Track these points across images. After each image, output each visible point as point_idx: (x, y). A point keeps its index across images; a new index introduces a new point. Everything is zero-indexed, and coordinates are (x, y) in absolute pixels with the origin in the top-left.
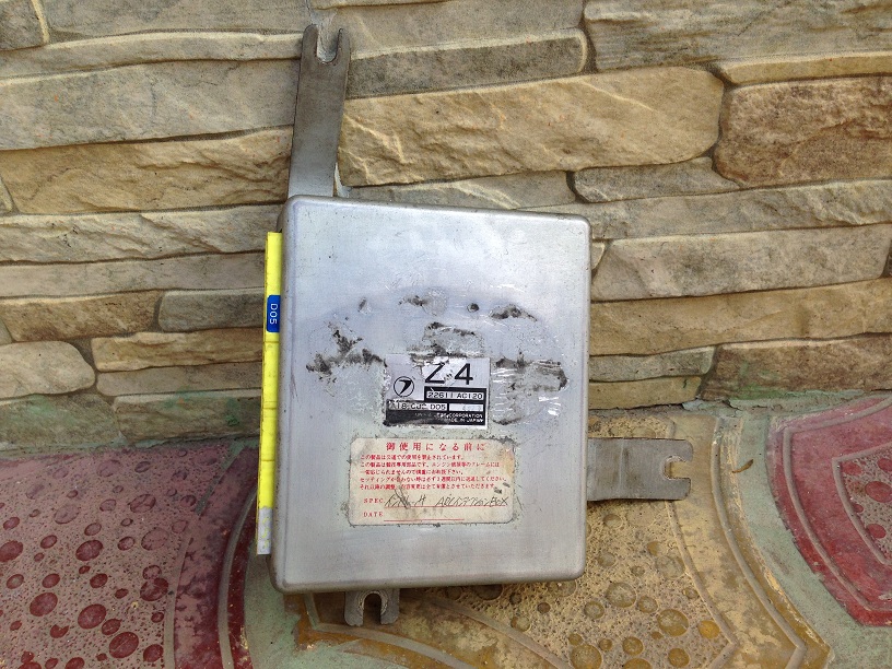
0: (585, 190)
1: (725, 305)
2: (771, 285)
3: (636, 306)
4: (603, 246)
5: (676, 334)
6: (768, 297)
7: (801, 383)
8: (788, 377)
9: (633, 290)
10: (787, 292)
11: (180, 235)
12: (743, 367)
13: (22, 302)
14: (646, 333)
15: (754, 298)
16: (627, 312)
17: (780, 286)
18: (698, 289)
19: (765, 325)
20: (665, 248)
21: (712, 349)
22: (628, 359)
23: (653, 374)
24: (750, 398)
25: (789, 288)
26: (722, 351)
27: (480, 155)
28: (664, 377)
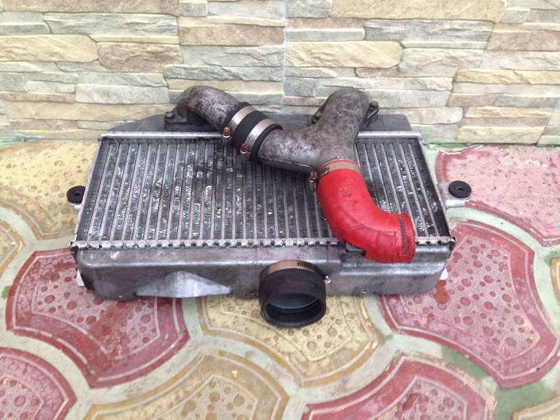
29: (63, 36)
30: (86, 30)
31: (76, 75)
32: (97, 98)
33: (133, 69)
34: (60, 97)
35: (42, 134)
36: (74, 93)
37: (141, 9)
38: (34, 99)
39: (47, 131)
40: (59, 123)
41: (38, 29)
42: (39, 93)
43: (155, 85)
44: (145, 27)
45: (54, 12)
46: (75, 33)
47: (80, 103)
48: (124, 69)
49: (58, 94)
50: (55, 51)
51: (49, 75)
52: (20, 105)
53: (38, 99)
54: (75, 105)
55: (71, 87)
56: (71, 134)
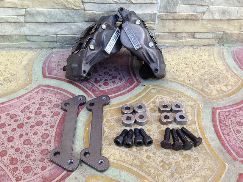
1: (227, 22)
2: (237, 18)
3: (211, 21)
4: (207, 7)
5: (217, 28)
6: (235, 21)
7: (238, 41)
8: (236, 40)
9: (211, 18)
10: (239, 20)
12: (228, 36)
13: (90, 12)
14: (211, 28)
15: (233, 21)
16: (209, 23)
17: (238, 19)
18: (223, 18)
19: (233, 28)
20: (219, 8)
21: (223, 32)
22: (206, 33)
23: (210, 37)
24: (228, 44)
25: (240, 20)
26: (225, 33)
28: (212, 38)
32: (217, 16)
34: (194, 16)
36: (204, 13)
38: (179, 18)
39: (174, 41)
40: (184, 35)
42: (183, 13)
47: (204, 20)
49: (194, 14)
52: (167, 23)
53: (181, 17)
54: (200, 22)
55: (205, 9)
56: (187, 42)
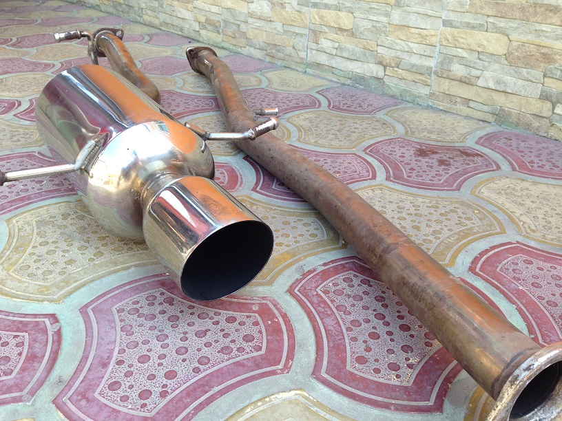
0: (481, 57)
1: (504, 95)
2: (514, 92)
3: (486, 90)
4: (481, 71)
5: (492, 100)
6: (513, 96)
8: (516, 122)
9: (486, 85)
11: (409, 47)
12: (505, 115)
14: (486, 98)
15: (510, 95)
16: (484, 91)
18: (498, 89)
19: (512, 104)
20: (494, 76)
21: (499, 107)
22: (481, 104)
23: (486, 111)
25: (518, 95)
26: (502, 109)
27: (463, 43)
28: (488, 113)
29: (492, 34)
30: (508, 32)
31: (486, 64)
32: (491, 85)
33: (525, 65)
34: (468, 79)
35: (443, 106)
36: (478, 78)
37: (549, 21)
39: (448, 105)
40: (458, 100)
41: (479, 27)
42: (458, 74)
43: (534, 81)
44: (547, 35)
45: (495, 16)
46: (500, 32)
47: (479, 87)
48: (519, 65)
49: (468, 76)
50: (483, 44)
51: (471, 61)
52: (443, 80)
53: (455, 77)
54: (475, 88)
55: (479, 73)
56: (461, 110)
